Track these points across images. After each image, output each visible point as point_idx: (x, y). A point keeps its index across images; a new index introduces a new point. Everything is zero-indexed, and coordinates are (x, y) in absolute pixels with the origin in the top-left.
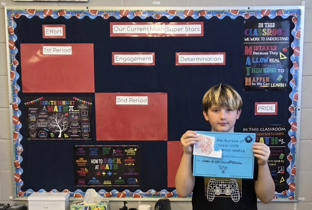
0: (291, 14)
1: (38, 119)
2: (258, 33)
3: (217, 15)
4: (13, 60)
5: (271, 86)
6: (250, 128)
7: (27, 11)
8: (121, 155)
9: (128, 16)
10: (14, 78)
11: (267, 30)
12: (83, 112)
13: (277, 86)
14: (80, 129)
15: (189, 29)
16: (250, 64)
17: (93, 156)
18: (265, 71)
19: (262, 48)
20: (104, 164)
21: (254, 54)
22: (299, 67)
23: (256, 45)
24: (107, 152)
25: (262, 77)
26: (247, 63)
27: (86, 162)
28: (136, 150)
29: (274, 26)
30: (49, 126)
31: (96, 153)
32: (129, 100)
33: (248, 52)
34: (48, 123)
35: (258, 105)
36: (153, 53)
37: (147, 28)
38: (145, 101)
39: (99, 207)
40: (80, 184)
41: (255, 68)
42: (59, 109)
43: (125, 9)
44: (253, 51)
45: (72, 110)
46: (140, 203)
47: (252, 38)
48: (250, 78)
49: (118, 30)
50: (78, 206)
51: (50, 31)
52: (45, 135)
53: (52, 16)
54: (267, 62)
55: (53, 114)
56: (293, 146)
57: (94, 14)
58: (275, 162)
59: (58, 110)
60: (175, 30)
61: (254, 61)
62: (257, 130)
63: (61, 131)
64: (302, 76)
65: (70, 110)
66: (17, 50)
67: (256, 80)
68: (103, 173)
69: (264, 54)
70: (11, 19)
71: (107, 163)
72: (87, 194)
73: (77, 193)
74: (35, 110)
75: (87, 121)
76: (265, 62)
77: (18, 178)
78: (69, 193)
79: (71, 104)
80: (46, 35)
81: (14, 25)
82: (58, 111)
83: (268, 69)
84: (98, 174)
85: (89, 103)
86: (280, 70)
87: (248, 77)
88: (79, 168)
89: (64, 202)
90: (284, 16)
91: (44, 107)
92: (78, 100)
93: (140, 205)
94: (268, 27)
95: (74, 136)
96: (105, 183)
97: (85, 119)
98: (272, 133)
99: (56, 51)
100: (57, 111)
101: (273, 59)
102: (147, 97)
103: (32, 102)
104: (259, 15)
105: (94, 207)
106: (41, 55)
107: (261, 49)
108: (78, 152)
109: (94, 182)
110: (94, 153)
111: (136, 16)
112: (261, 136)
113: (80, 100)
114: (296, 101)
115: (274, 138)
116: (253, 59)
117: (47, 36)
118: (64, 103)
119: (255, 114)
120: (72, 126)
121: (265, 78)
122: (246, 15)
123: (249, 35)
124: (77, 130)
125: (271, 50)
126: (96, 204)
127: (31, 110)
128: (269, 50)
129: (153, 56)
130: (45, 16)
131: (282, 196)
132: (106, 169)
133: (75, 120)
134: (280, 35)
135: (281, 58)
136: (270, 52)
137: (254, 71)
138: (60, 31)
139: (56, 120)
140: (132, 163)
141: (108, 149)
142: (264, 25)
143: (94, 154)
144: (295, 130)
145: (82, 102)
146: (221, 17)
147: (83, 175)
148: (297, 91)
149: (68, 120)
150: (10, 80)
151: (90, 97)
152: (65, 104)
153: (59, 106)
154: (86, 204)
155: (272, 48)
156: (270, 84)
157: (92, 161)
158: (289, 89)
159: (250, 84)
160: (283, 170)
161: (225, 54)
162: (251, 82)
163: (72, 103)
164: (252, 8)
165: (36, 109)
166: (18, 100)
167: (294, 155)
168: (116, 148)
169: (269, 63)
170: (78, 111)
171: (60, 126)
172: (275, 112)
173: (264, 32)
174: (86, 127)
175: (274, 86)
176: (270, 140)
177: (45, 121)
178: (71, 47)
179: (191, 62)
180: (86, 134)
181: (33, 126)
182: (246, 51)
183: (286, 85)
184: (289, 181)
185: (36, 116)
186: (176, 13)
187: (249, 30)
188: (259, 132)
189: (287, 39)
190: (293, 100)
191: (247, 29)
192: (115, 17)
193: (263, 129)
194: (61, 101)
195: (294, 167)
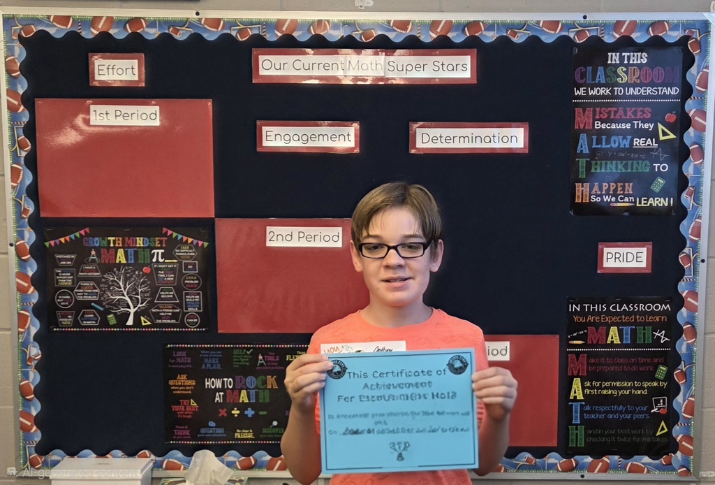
0: (685, 31)
1: (77, 280)
2: (606, 76)
3: (508, 34)
4: (18, 138)
5: (638, 205)
6: (586, 305)
7: (51, 19)
8: (277, 368)
9: (295, 34)
11: (627, 69)
12: (186, 265)
13: (651, 204)
14: (180, 305)
15: (441, 67)
16: (586, 151)
17: (209, 370)
18: (622, 168)
20: (237, 390)
21: (596, 127)
22: (703, 158)
23: (601, 105)
24: (244, 362)
25: (616, 183)
26: (579, 148)
27: (194, 384)
29: (644, 61)
30: (105, 298)
31: (216, 364)
32: (295, 236)
33: (582, 123)
34: (101, 291)
35: (606, 250)
36: (356, 124)
37: (342, 64)
38: (336, 238)
40: (178, 437)
41: (599, 159)
42: (129, 257)
43: (289, 16)
44: (594, 120)
47: (592, 89)
48: (587, 185)
49: (272, 67)
51: (108, 69)
52: (96, 319)
53: (112, 32)
54: (627, 146)
55: (115, 270)
57: (213, 30)
58: (645, 385)
59: (127, 259)
60: (409, 68)
61: (597, 144)
62: (603, 309)
63: (132, 310)
64: (712, 180)
65: (154, 260)
66: (27, 113)
67: (601, 189)
68: (233, 412)
69: (620, 127)
70: (14, 40)
71: (245, 387)
72: (195, 461)
73: (170, 460)
74: (71, 260)
75: (195, 286)
76: (622, 146)
77: (29, 424)
78: (152, 460)
79: (157, 245)
80: (97, 78)
81: (20, 53)
83: (630, 162)
84: (223, 412)
85: (200, 243)
86: (659, 167)
87: (583, 181)
88: (177, 399)
89: (139, 482)
90: (670, 35)
91: (93, 252)
92: (175, 235)
94: (631, 62)
95: (165, 321)
96: (237, 435)
97: (192, 282)
98: (638, 317)
99: (122, 116)
100: (124, 261)
101: (642, 139)
102: (340, 230)
103: (62, 240)
104: (609, 34)
106: (84, 127)
107: (615, 116)
108: (173, 361)
109: (211, 432)
110: (212, 363)
111: (314, 33)
112: (613, 324)
113: (180, 237)
114: (696, 242)
115: (644, 329)
116: (595, 140)
117: (100, 81)
118: (141, 243)
119: (598, 272)
120: (160, 298)
121: (622, 184)
122: (578, 33)
123: (586, 81)
124: (171, 307)
125: (638, 117)
127: (60, 260)
128: (633, 117)
129: (355, 130)
130: (96, 33)
131: (658, 468)
132: (241, 401)
133: (168, 283)
134: (659, 82)
135: (662, 138)
136: (636, 122)
137: (596, 169)
138: (133, 68)
139: (121, 283)
141: (246, 354)
142: (622, 58)
143: (212, 365)
144: (693, 309)
145: (184, 241)
146: (519, 39)
147: (185, 416)
148: (699, 217)
149: (149, 282)
150: (10, 187)
151: (203, 228)
152: (142, 245)
153: (129, 250)
155: (639, 113)
156: (635, 200)
157: (209, 383)
158: (680, 212)
159: (588, 199)
160: (664, 404)
161: (528, 126)
162: (590, 195)
163: (161, 242)
164: (593, 17)
166: (30, 236)
167: (690, 370)
168: (265, 352)
169: (631, 149)
170: (175, 261)
171: (130, 298)
172: (645, 266)
173: (622, 74)
174: (193, 300)
175: (644, 204)
176: (634, 333)
177: (94, 286)
178: (157, 108)
179: (445, 146)
180: (192, 317)
181: (65, 297)
182: (578, 119)
183: (672, 203)
184: (678, 432)
185: (72, 275)
186: (410, 27)
187: (586, 69)
188: (608, 313)
189: (676, 90)
190: (690, 237)
191: (580, 68)
192: (265, 35)
193: (616, 306)
194: (134, 238)
195: (690, 398)
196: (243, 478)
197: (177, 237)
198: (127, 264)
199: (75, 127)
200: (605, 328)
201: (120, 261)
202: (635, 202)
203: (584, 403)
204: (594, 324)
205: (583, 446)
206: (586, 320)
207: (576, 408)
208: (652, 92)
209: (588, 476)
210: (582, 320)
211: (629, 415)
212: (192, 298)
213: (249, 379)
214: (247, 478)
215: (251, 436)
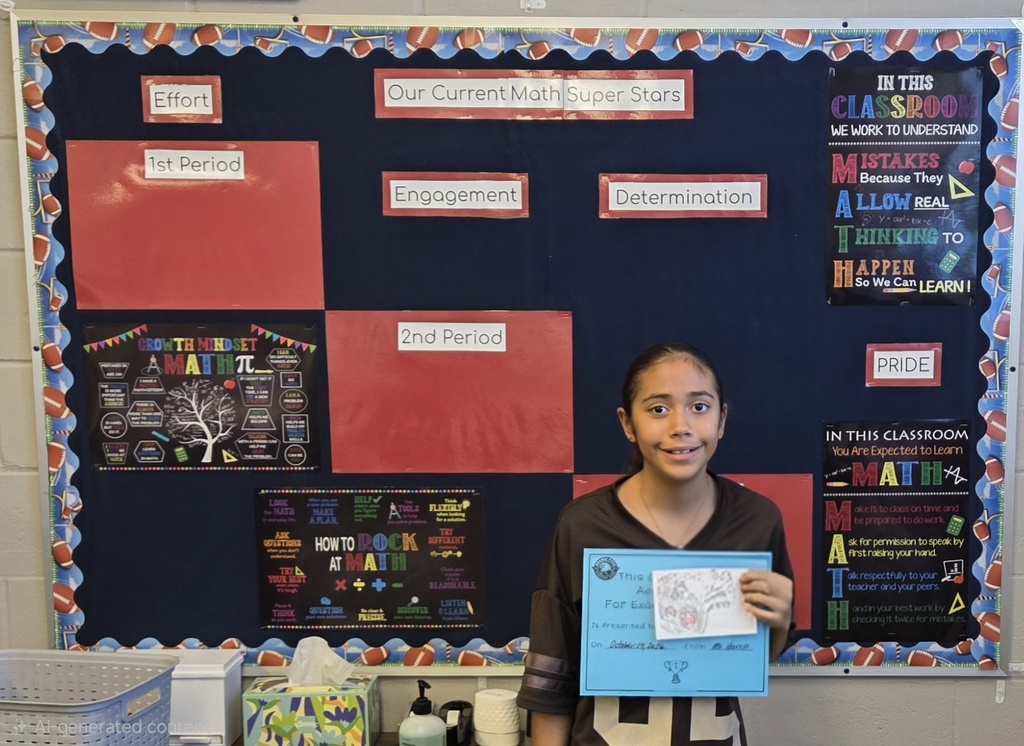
0: (985, 44)
1: (130, 399)
2: (876, 108)
3: (737, 48)
4: (43, 196)
5: (921, 291)
6: (851, 432)
7: (87, 27)
8: (416, 522)
9: (435, 49)
10: (45, 258)
11: (906, 98)
12: (285, 378)
13: (940, 290)
14: (277, 434)
15: (643, 95)
16: (848, 215)
17: (320, 525)
18: (899, 239)
19: (889, 160)
20: (360, 553)
21: (862, 181)
22: (1013, 225)
23: (869, 150)
24: (370, 513)
25: (891, 261)
26: (838, 210)
27: (299, 545)
28: (466, 504)
29: (929, 87)
30: (171, 424)
31: (330, 517)
32: (440, 336)
33: (842, 175)
34: (165, 414)
35: (877, 355)
36: (524, 177)
37: (502, 91)
38: (497, 339)
39: (340, 698)
40: (279, 620)
41: (867, 227)
42: (205, 366)
43: (426, 22)
44: (860, 171)
45: (249, 371)
46: (482, 684)
47: (856, 127)
48: (850, 263)
49: (401, 95)
50: (268, 695)
51: (169, 98)
53: (174, 45)
54: (906, 208)
55: (184, 384)
56: (994, 490)
57: (318, 42)
58: (933, 543)
59: (201, 369)
60: (598, 97)
61: (863, 205)
62: (873, 437)
63: (210, 442)
65: (240, 370)
66: (55, 161)
67: (869, 268)
68: (355, 584)
69: (895, 180)
70: (34, 57)
71: (371, 549)
73: (268, 651)
74: (122, 370)
75: (299, 407)
76: (898, 208)
77: (67, 601)
78: (242, 652)
79: (243, 349)
80: (154, 110)
81: (43, 75)
82: (199, 373)
83: (909, 230)
84: (341, 585)
85: (305, 346)
86: (950, 237)
87: (843, 257)
88: (275, 566)
89: (222, 683)
90: (965, 51)
91: (153, 360)
92: (268, 334)
93: (482, 689)
94: (911, 88)
95: (256, 457)
96: (362, 617)
97: (294, 401)
98: (922, 448)
99: (190, 166)
100: (197, 372)
101: (926, 198)
102: (502, 327)
103: (109, 342)
104: (879, 49)
105: (324, 699)
106: (138, 180)
107: (888, 165)
108: (269, 513)
109: (325, 612)
110: (323, 515)
111: (462, 48)
112: (888, 459)
113: (276, 337)
114: (1003, 342)
115: (932, 465)
116: (860, 200)
117: (158, 116)
118: (221, 345)
119: (867, 385)
120: (249, 424)
121: (899, 262)
122: (836, 48)
123: (847, 115)
124: (264, 437)
125: (920, 167)
126: (328, 687)
127: (106, 370)
128: (914, 166)
129: (523, 185)
130: (152, 46)
131: (953, 659)
132: (366, 569)
133: (260, 402)
134: (950, 117)
135: (954, 196)
136: (918, 174)
137: (862, 240)
138: (204, 98)
139: (193, 404)
140: (455, 548)
141: (372, 502)
143: (325, 519)
144: (999, 437)
145: (282, 343)
146: (752, 55)
147: (287, 590)
148: (1008, 308)
149: (233, 402)
150: (34, 267)
151: (308, 324)
152: (222, 349)
153: (204, 356)
154: (297, 690)
155: (922, 161)
156: (918, 283)
157: (321, 544)
158: (980, 300)
159: (851, 282)
160: (959, 570)
161: (766, 179)
162: (855, 277)
163: (249, 345)
164: (857, 25)
165: (124, 366)
166: (62, 336)
167: (995, 522)
168: (399, 500)
169: (912, 212)
170: (269, 371)
171: (207, 423)
172: (932, 377)
173: (898, 106)
174: (297, 427)
175: (931, 289)
176: (916, 470)
177: (155, 407)
178: (241, 154)
179: (650, 207)
180: (295, 450)
181: (114, 423)
182: (836, 169)
183: (969, 287)
184: (978, 609)
185: (123, 391)
186: (598, 38)
187: (847, 98)
188: (881, 443)
189: (974, 129)
190: (994, 336)
191: (839, 97)
192: (392, 50)
193: (892, 432)
194: (211, 339)
195: (995, 562)
196: (369, 676)
197: (271, 337)
198: (202, 377)
199: (127, 183)
200: (876, 463)
201: (191, 372)
202: (918, 287)
203: (847, 569)
204: (861, 458)
205: (847, 628)
206: (850, 453)
207: (837, 576)
208: (939, 130)
209: (854, 670)
210: (845, 453)
211: (911, 586)
212: (294, 425)
213: (377, 538)
214: (376, 676)
215: (381, 617)
